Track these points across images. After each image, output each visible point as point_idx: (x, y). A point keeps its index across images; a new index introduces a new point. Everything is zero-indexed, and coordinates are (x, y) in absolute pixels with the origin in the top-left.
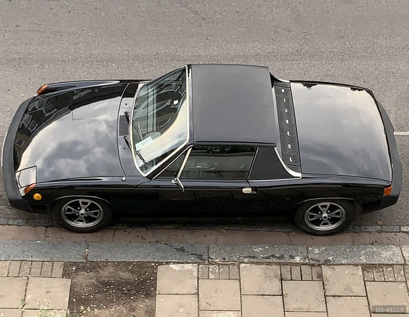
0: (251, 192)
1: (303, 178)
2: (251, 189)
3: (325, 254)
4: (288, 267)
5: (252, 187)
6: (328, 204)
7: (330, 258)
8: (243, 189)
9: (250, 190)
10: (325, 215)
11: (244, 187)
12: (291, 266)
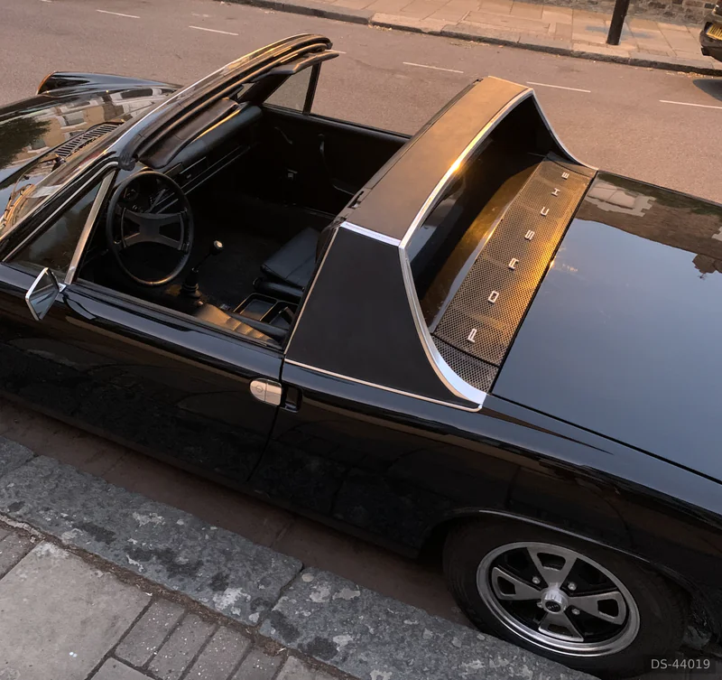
0: (277, 402)
1: (485, 411)
2: (278, 390)
3: (338, 616)
4: (174, 614)
5: (286, 387)
6: (570, 556)
7: (342, 640)
8: (255, 384)
9: (274, 394)
10: (554, 594)
11: (257, 377)
12: (186, 612)
